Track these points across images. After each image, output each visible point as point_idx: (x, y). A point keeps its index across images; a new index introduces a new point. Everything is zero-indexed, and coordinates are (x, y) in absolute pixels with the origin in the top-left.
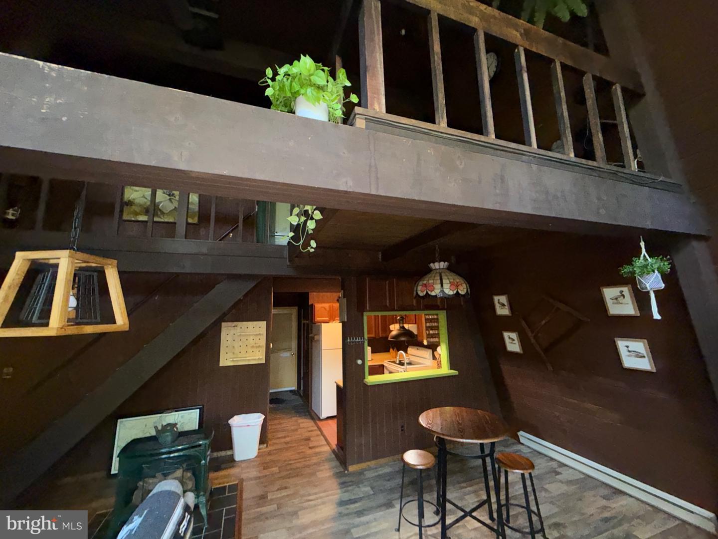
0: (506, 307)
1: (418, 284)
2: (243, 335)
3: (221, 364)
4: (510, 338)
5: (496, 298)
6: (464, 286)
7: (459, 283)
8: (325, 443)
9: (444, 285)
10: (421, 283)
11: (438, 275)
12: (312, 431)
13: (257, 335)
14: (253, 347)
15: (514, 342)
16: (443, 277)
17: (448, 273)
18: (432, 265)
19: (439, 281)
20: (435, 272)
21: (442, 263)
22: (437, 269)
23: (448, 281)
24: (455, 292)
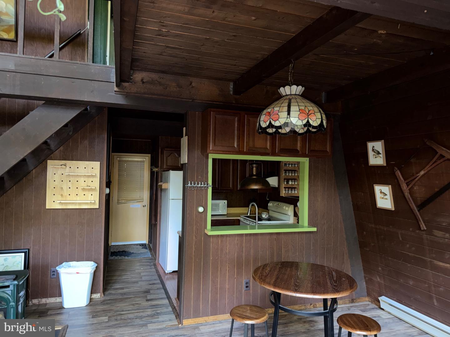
0: (381, 155)
1: (262, 114)
2: (72, 175)
3: (48, 207)
4: (381, 192)
5: (370, 145)
6: (319, 115)
7: (310, 112)
8: (165, 296)
9: (291, 113)
10: (265, 112)
11: (287, 101)
12: (154, 284)
13: (89, 176)
14: (84, 189)
15: (385, 197)
16: (292, 104)
17: (299, 99)
18: (282, 89)
19: (286, 109)
20: (285, 98)
21: (294, 87)
22: (288, 95)
23: (297, 108)
24: (305, 122)
